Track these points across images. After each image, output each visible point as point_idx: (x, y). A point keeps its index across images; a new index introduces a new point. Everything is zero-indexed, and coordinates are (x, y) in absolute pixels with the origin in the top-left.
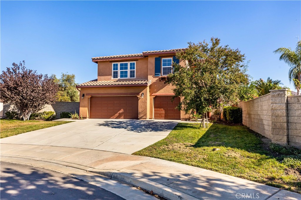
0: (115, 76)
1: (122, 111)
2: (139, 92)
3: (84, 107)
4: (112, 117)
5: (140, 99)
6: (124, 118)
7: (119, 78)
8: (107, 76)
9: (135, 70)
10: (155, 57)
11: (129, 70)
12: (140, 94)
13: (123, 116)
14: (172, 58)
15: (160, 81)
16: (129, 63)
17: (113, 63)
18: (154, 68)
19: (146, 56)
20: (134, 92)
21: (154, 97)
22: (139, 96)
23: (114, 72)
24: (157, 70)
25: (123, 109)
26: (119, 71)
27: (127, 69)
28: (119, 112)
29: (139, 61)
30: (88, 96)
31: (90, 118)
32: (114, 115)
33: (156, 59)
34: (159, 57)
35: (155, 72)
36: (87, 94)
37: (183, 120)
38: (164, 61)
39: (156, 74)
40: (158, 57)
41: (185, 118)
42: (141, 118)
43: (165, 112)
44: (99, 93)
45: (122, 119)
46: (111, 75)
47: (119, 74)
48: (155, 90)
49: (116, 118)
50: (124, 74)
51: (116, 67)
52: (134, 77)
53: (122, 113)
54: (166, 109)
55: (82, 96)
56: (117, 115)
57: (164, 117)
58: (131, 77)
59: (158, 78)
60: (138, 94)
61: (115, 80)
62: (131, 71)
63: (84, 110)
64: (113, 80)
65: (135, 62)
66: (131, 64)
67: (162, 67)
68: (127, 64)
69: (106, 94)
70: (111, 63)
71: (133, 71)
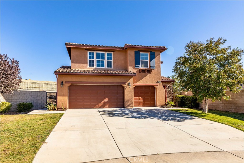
0: (91, 64)
1: (107, 100)
2: (125, 82)
3: (64, 96)
4: (95, 106)
5: (126, 88)
6: (109, 107)
7: (95, 66)
8: (83, 63)
9: (112, 60)
11: (106, 60)
12: (127, 83)
13: (108, 105)
14: (148, 53)
15: (139, 72)
16: (106, 53)
17: (89, 52)
18: (134, 60)
19: (125, 49)
20: (121, 82)
21: (135, 86)
22: (125, 86)
23: (89, 60)
24: (137, 62)
25: (108, 98)
26: (95, 60)
27: (104, 59)
28: (103, 101)
29: (116, 53)
30: (68, 84)
31: (69, 109)
32: (98, 104)
33: (135, 52)
35: (135, 64)
36: (66, 82)
37: (160, 107)
38: (142, 55)
39: (136, 65)
40: (137, 50)
41: (161, 105)
42: (128, 106)
43: (143, 101)
44: (81, 81)
45: (106, 108)
46: (87, 63)
47: (95, 63)
48: (136, 80)
49: (99, 108)
50: (101, 64)
51: (91, 56)
52: (111, 67)
53: (107, 102)
54: (143, 97)
55: (61, 84)
56: (101, 104)
57: (142, 105)
58: (108, 67)
59: (138, 70)
60: (125, 83)
61: (91, 68)
62: (107, 61)
63: (63, 100)
64: (90, 68)
65: (112, 53)
66: (108, 54)
67: (141, 60)
68: (103, 54)
69: (90, 82)
70: (86, 51)
71: (110, 61)
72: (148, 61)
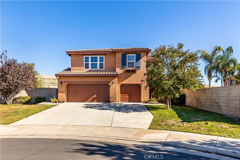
0: (87, 66)
1: (95, 96)
3: (62, 92)
4: (86, 100)
5: (111, 86)
6: (97, 102)
7: (90, 68)
8: (80, 67)
9: (104, 62)
10: (121, 54)
11: (98, 63)
12: (111, 82)
13: (96, 100)
14: (135, 55)
15: (125, 72)
16: (98, 57)
17: (85, 56)
18: (121, 62)
19: (114, 52)
20: (107, 81)
21: (121, 85)
22: (110, 84)
23: (85, 63)
24: (124, 63)
25: (96, 94)
26: (90, 63)
28: (92, 97)
29: (107, 56)
30: (66, 83)
31: (67, 102)
32: (89, 99)
33: (122, 54)
34: (125, 53)
35: (122, 65)
36: (64, 82)
37: (144, 103)
38: (129, 57)
39: (122, 66)
41: (145, 101)
42: (112, 102)
43: (129, 97)
44: (75, 81)
45: (95, 102)
46: (83, 66)
47: (90, 66)
48: (122, 80)
49: (90, 102)
50: (94, 66)
51: (87, 59)
52: (103, 68)
53: (95, 98)
54: (129, 94)
55: (61, 84)
56: (91, 99)
57: (128, 100)
58: (100, 68)
59: (124, 70)
62: (100, 63)
63: (62, 96)
64: (85, 70)
65: (104, 56)
66: (100, 57)
67: (127, 61)
68: (97, 58)
69: (82, 82)
70: (83, 56)
71: (102, 63)
72: (134, 62)
